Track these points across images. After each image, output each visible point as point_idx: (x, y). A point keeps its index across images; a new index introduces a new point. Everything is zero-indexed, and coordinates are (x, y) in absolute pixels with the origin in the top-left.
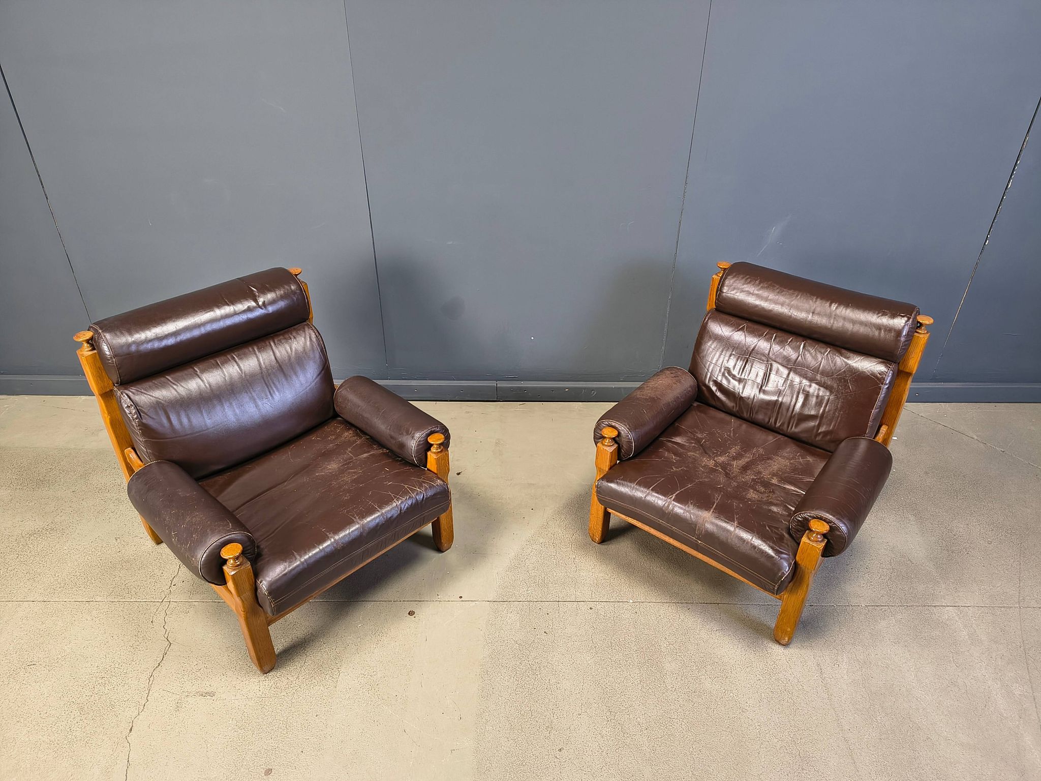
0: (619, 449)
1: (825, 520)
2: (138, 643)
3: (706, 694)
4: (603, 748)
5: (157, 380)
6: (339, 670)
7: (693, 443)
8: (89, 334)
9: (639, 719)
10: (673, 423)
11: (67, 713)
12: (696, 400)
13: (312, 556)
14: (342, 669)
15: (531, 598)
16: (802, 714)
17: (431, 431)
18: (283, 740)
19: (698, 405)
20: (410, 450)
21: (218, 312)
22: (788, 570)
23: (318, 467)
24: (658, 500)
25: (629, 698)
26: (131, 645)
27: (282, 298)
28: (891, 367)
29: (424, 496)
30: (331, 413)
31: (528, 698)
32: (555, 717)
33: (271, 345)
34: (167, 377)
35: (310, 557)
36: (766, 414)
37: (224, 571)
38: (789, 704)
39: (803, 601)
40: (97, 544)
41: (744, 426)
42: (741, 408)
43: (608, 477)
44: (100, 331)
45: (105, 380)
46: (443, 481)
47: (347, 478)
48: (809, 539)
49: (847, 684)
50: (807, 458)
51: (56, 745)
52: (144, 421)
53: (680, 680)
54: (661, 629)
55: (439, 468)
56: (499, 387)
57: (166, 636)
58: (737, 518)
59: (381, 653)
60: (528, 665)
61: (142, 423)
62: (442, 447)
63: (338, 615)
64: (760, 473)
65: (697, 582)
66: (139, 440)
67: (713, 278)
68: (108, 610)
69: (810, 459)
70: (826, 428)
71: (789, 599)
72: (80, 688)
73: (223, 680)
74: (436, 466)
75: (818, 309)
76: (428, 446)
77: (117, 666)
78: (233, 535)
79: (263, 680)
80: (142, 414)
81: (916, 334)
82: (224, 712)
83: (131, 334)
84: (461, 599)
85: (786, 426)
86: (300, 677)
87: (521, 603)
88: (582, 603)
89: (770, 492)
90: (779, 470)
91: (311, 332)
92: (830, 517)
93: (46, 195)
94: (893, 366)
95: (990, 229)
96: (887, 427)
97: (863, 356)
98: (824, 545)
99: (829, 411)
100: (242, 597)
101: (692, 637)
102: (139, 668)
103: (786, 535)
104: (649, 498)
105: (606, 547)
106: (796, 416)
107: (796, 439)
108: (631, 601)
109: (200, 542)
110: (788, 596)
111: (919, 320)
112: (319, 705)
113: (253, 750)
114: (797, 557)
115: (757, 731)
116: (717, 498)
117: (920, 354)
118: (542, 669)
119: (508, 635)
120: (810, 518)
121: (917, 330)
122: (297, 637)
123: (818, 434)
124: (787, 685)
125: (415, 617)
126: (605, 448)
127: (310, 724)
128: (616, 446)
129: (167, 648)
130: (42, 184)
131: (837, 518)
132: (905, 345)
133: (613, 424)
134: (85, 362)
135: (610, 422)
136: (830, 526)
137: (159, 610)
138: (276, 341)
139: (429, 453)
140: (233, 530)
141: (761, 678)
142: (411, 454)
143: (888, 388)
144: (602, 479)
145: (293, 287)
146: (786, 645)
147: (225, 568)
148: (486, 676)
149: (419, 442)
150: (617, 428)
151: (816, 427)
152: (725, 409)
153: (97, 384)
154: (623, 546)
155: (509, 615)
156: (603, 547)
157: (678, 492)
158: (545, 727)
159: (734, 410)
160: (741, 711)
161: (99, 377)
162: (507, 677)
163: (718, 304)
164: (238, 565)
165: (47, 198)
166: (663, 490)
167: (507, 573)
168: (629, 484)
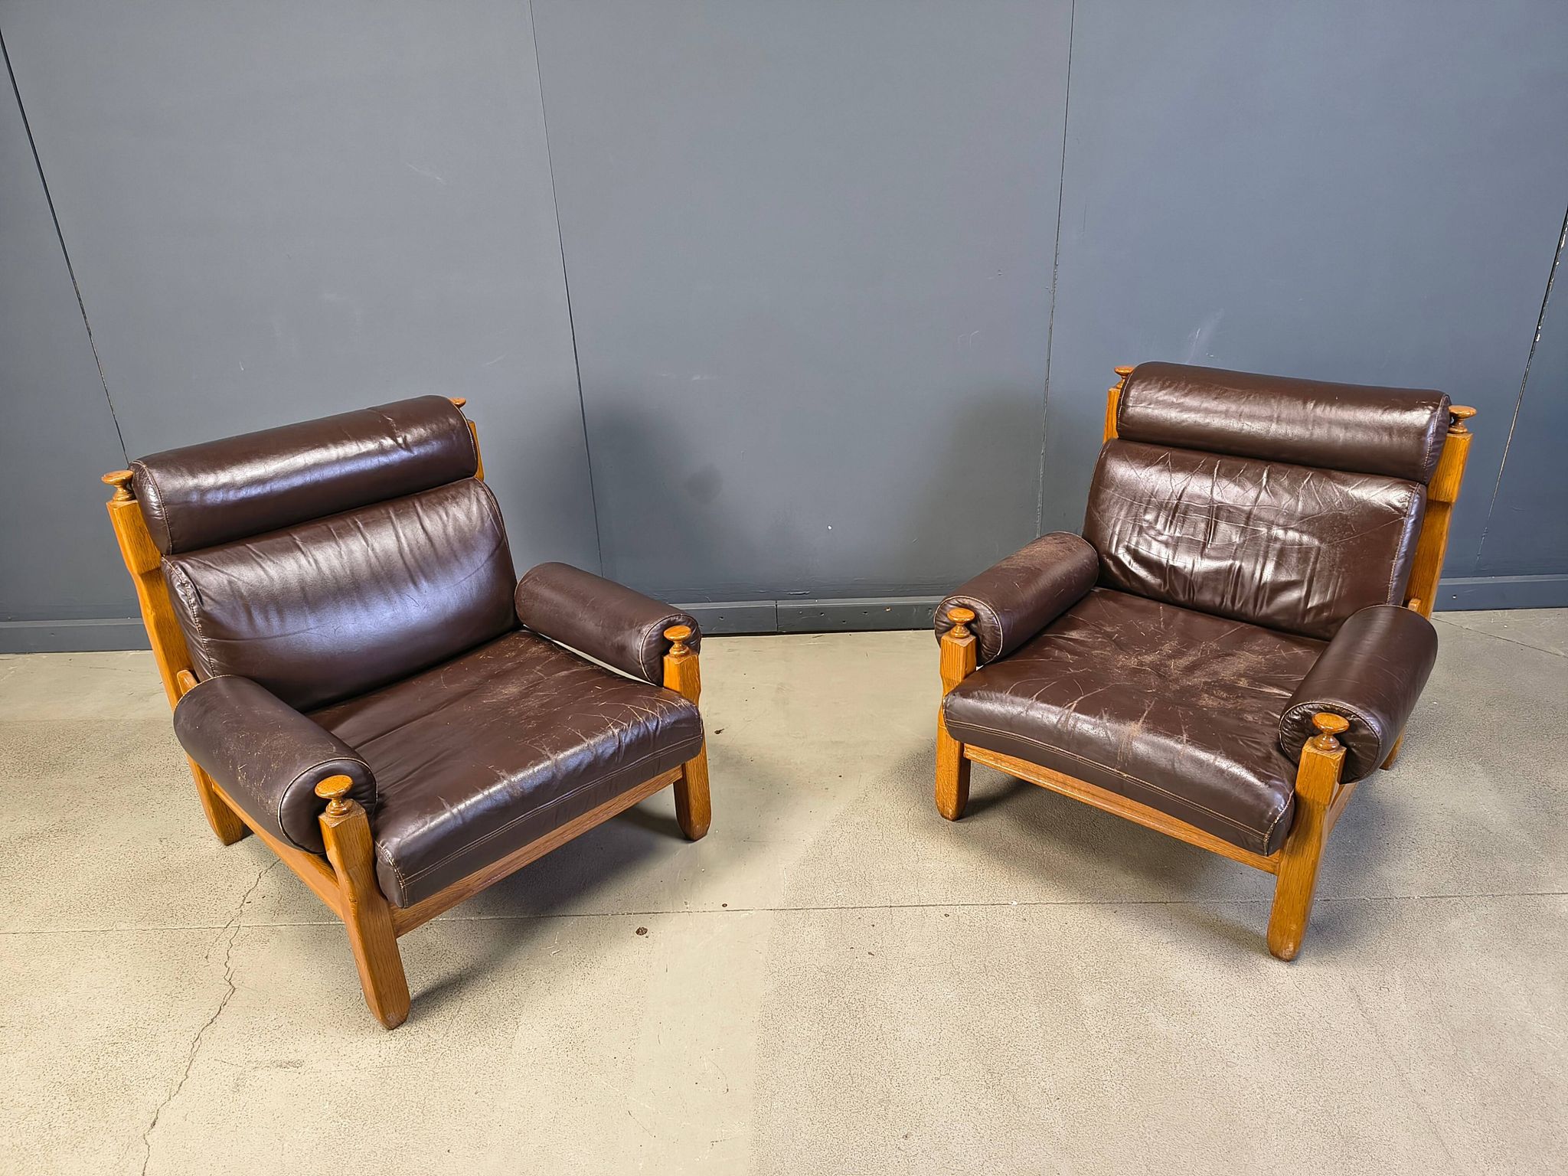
0: (978, 644)
1: (1339, 712)
2: (181, 990)
3: (1159, 1041)
4: (983, 1131)
5: (232, 549)
6: (518, 1020)
7: (1098, 638)
8: (126, 474)
9: (1043, 1084)
10: (1063, 614)
11: (46, 1101)
12: (1097, 585)
13: (472, 806)
14: (523, 1019)
15: (844, 903)
16: (1335, 1067)
17: (669, 621)
18: (416, 1133)
19: (1101, 592)
20: (635, 652)
21: (334, 452)
22: (1285, 806)
23: (487, 691)
24: (1047, 715)
25: (1023, 1050)
26: (169, 993)
27: (436, 436)
28: (1415, 488)
29: (658, 722)
30: (511, 622)
31: (845, 1055)
32: (895, 1084)
33: (415, 507)
34: (248, 545)
35: (467, 809)
36: (1215, 589)
37: (321, 822)
38: (1309, 1052)
39: (1315, 864)
40: (129, 849)
41: (1181, 615)
42: (1174, 585)
43: (963, 690)
44: (144, 466)
45: (150, 550)
46: (690, 702)
47: (533, 703)
48: (1316, 747)
49: (1408, 1018)
50: (1293, 650)
51: (22, 1151)
52: (207, 608)
53: (1111, 1019)
54: (1070, 944)
55: (684, 682)
56: (781, 609)
57: (228, 978)
58: (1185, 730)
59: (590, 994)
60: (843, 1004)
61: (204, 612)
62: (688, 648)
63: (518, 937)
64: (1216, 673)
65: (1126, 873)
66: (196, 640)
67: (1110, 392)
68: (136, 942)
69: (1298, 651)
70: (1319, 599)
71: (1292, 867)
72: (75, 1060)
73: (318, 1042)
74: (678, 679)
75: (1284, 415)
76: (665, 646)
77: (141, 1025)
78: (337, 763)
79: (386, 1039)
80: (204, 598)
81: (1449, 435)
82: (317, 1091)
83: (193, 473)
84: (726, 908)
85: (1251, 606)
86: (451, 1034)
87: (827, 910)
88: (932, 907)
89: (1238, 697)
90: (1248, 668)
91: (479, 490)
92: (1348, 706)
93: (88, 329)
94: (1419, 487)
95: (1541, 317)
96: (1419, 602)
97: (1367, 477)
98: (1342, 754)
99: (1322, 569)
100: (350, 871)
101: (1125, 953)
102: (177, 1027)
103: (1275, 753)
104: (1033, 713)
105: (966, 825)
106: (1268, 586)
107: (1270, 626)
108: (1015, 903)
109: (282, 774)
110: (1287, 860)
111: (1452, 411)
112: (482, 1076)
113: (362, 1151)
114: (1297, 784)
115: (1258, 1097)
116: (1149, 706)
117: (1461, 468)
118: (868, 1010)
119: (807, 960)
120: (1313, 713)
121: (1452, 429)
122: (448, 974)
123: (1307, 612)
124: (1301, 1022)
125: (647, 937)
126: (956, 641)
127: (464, 1106)
128: (972, 638)
129: (228, 996)
130: (84, 313)
131: (1360, 707)
132: (1434, 450)
133: (967, 602)
134: (118, 518)
135: (960, 600)
136: (1349, 721)
137: (220, 939)
138: (424, 502)
139: (666, 658)
140: (338, 755)
141: (1254, 1013)
142: (636, 658)
143: (1414, 522)
144: (953, 692)
145: (452, 421)
146: (1291, 960)
147: (322, 817)
148: (771, 1022)
149: (650, 637)
150: (972, 607)
151: (1303, 600)
152: (1147, 592)
153: (136, 555)
154: (995, 824)
155: (808, 929)
156: (961, 826)
157: (1082, 698)
158: (877, 1101)
159: (1162, 590)
160: (1224, 1065)
161: (139, 544)
162: (807, 1024)
163: (1121, 426)
164: (344, 813)
165: (90, 334)
166: (1056, 699)
167: (802, 867)
168: (998, 695)
